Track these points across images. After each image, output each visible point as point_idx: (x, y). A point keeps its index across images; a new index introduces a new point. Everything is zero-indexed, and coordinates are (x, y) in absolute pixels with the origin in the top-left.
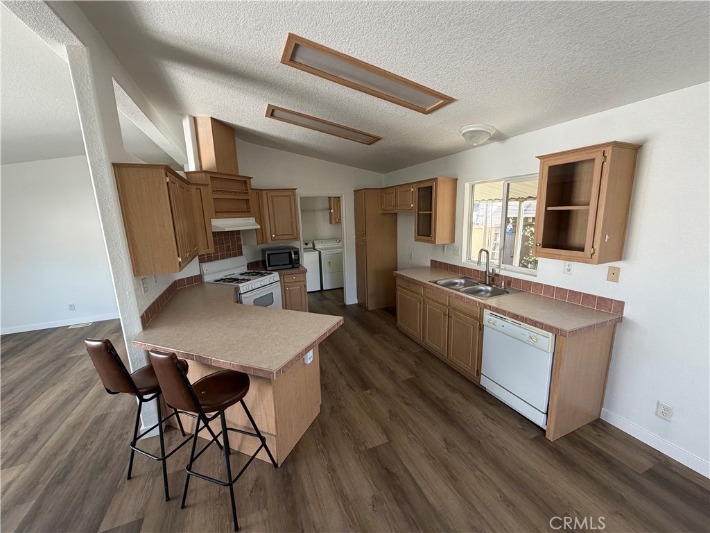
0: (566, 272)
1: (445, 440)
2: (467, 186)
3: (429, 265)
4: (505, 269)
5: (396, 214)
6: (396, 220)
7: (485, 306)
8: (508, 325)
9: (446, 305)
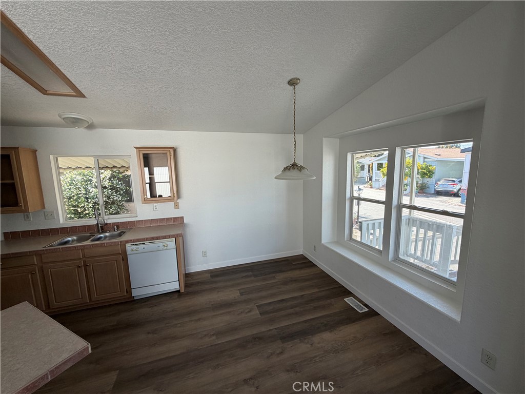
0: (155, 209)
1: (149, 333)
2: (51, 157)
3: (2, 238)
4: (109, 219)
7: (127, 242)
8: (148, 246)
9: (80, 259)
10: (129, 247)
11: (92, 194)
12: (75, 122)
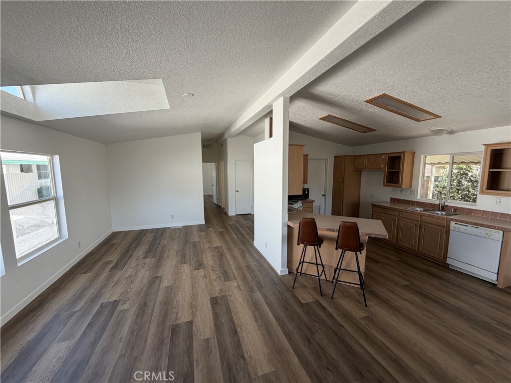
2: (422, 156)
3: (389, 201)
4: (451, 202)
5: (361, 171)
6: (361, 174)
7: (452, 220)
8: (470, 229)
9: (418, 221)
10: (453, 224)
11: (464, 187)
12: (438, 132)
